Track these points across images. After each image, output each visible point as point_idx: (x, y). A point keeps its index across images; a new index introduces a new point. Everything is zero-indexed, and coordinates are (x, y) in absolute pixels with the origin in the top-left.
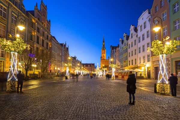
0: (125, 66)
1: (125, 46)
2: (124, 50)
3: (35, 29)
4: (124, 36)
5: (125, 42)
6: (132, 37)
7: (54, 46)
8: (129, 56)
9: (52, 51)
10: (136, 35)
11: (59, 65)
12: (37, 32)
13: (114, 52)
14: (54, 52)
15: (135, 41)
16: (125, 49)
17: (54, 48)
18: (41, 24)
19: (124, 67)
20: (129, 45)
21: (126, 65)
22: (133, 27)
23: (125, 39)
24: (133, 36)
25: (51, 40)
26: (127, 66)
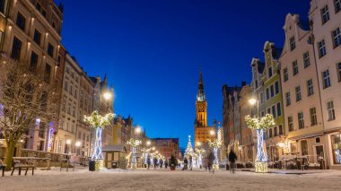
0: (276, 135)
1: (270, 75)
2: (269, 87)
3: (8, 16)
4: (267, 51)
5: (269, 64)
6: (293, 47)
7: (71, 79)
8: (288, 104)
9: (64, 92)
10: (307, 38)
11: (84, 135)
12: (16, 26)
13: (236, 99)
14: (68, 94)
15: (306, 55)
16: (272, 87)
17: (70, 84)
18: (33, 7)
19: (271, 136)
20: (285, 70)
21: (278, 132)
22: (294, 17)
23: (268, 56)
24: (297, 43)
25: (62, 60)
26: (281, 133)
